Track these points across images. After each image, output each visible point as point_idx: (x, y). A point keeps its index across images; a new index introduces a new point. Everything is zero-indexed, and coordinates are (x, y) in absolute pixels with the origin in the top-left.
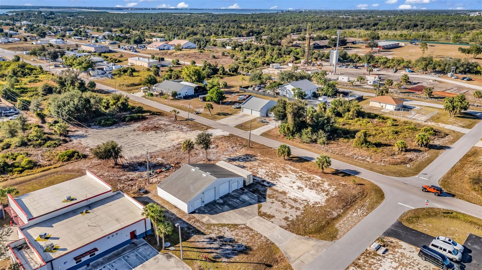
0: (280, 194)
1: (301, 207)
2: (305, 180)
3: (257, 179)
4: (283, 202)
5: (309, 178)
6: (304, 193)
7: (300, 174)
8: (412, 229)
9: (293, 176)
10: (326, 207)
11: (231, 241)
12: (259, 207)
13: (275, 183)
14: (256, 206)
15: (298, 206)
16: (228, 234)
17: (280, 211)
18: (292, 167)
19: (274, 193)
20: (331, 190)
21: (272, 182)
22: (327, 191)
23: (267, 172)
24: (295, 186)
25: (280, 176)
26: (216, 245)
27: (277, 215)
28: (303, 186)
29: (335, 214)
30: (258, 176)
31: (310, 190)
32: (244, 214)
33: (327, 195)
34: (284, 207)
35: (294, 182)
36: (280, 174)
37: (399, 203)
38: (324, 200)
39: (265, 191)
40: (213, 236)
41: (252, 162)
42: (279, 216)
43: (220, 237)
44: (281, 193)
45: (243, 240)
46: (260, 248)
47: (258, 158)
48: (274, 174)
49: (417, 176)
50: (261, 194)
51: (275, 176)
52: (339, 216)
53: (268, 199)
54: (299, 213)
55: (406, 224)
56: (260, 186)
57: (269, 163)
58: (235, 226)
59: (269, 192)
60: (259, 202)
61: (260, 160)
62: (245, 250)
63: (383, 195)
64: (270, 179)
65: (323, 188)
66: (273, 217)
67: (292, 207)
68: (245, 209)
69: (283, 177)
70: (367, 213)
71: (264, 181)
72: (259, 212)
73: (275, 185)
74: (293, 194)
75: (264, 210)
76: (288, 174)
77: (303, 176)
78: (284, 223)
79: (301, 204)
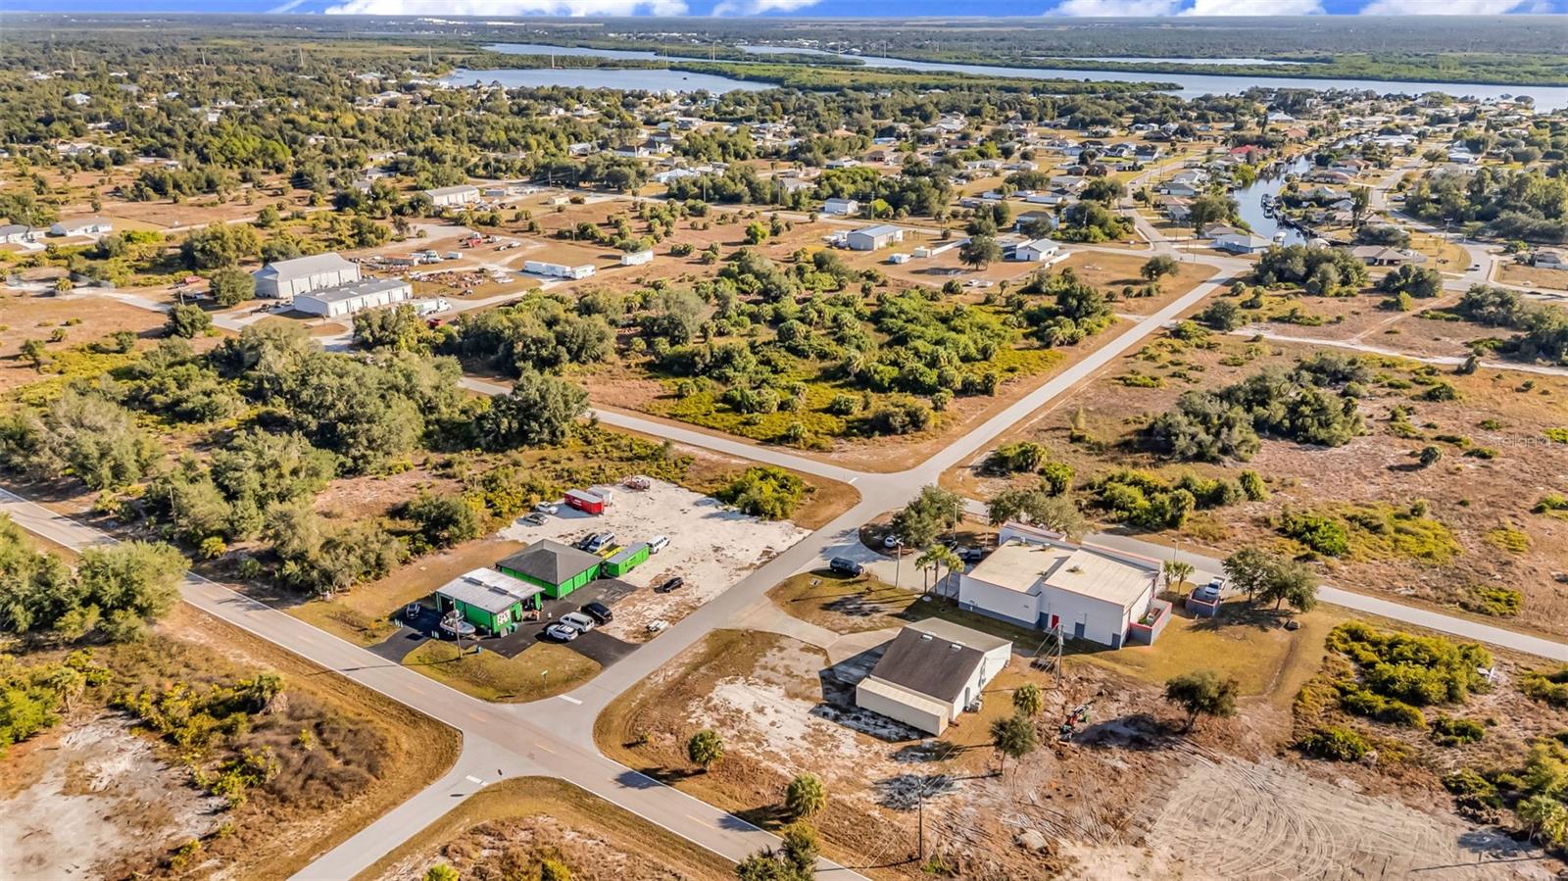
0: (798, 690)
1: (758, 671)
2: (748, 732)
3: (850, 722)
4: (790, 674)
5: (740, 738)
6: (752, 699)
7: (759, 750)
8: (593, 658)
9: (777, 744)
10: (717, 678)
11: (850, 613)
12: (828, 660)
13: (812, 716)
14: (834, 663)
15: (763, 672)
16: (857, 619)
17: (793, 659)
18: (781, 771)
19: (808, 693)
20: (699, 712)
21: (819, 720)
22: (707, 709)
23: (837, 747)
24: (771, 716)
25: (803, 738)
26: (866, 607)
27: (796, 653)
28: (754, 716)
29: (703, 670)
30: (853, 733)
31: (741, 707)
32: (850, 647)
33: (710, 700)
34: (787, 667)
35: (773, 724)
36: (805, 744)
37: (579, 702)
38: (717, 689)
39: (826, 692)
40: (878, 615)
41: (884, 776)
42: (793, 651)
43: (867, 615)
44: (796, 696)
45: (836, 616)
46: (811, 611)
47: (873, 798)
48: (819, 744)
49: (485, 784)
50: (832, 684)
51: (816, 737)
52: (696, 668)
53: (818, 677)
54: (762, 661)
55: (597, 665)
56: (839, 702)
57: (840, 779)
58: (854, 630)
59: (818, 692)
60: (831, 669)
61: (865, 787)
62: (828, 607)
63: (599, 718)
64: (824, 728)
65: (715, 715)
66: (802, 650)
67: (772, 669)
68: (851, 654)
69: (797, 735)
70: (649, 678)
71: (836, 719)
72: (825, 653)
73: (812, 711)
74: (773, 696)
75: (820, 658)
76: (789, 746)
77: (753, 744)
78: (784, 642)
79: (759, 677)
